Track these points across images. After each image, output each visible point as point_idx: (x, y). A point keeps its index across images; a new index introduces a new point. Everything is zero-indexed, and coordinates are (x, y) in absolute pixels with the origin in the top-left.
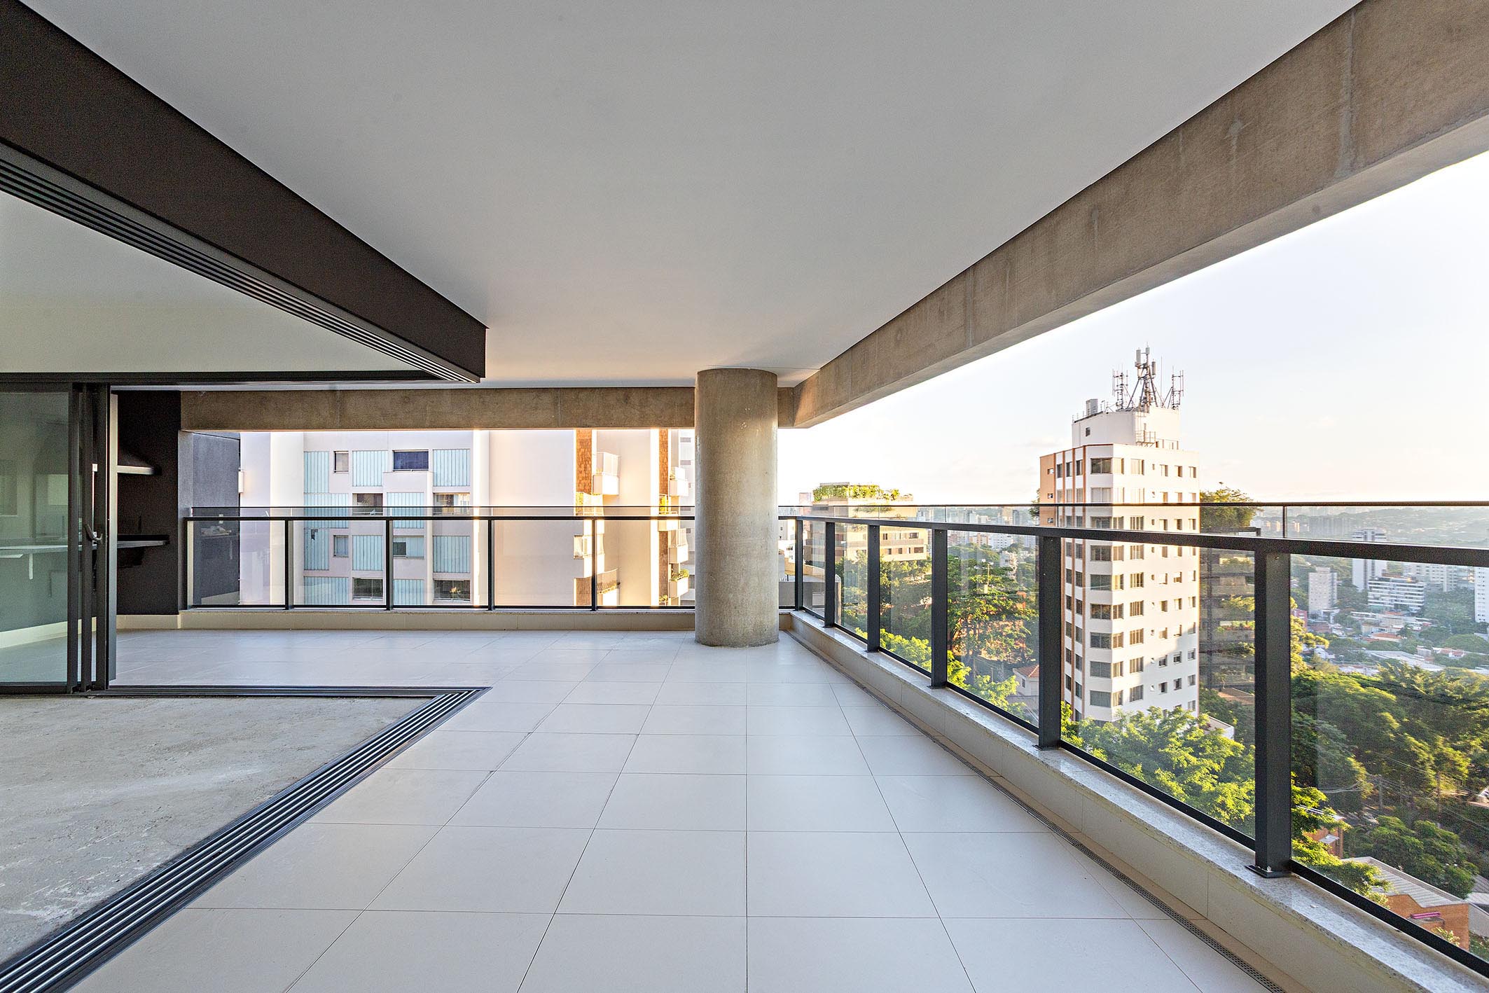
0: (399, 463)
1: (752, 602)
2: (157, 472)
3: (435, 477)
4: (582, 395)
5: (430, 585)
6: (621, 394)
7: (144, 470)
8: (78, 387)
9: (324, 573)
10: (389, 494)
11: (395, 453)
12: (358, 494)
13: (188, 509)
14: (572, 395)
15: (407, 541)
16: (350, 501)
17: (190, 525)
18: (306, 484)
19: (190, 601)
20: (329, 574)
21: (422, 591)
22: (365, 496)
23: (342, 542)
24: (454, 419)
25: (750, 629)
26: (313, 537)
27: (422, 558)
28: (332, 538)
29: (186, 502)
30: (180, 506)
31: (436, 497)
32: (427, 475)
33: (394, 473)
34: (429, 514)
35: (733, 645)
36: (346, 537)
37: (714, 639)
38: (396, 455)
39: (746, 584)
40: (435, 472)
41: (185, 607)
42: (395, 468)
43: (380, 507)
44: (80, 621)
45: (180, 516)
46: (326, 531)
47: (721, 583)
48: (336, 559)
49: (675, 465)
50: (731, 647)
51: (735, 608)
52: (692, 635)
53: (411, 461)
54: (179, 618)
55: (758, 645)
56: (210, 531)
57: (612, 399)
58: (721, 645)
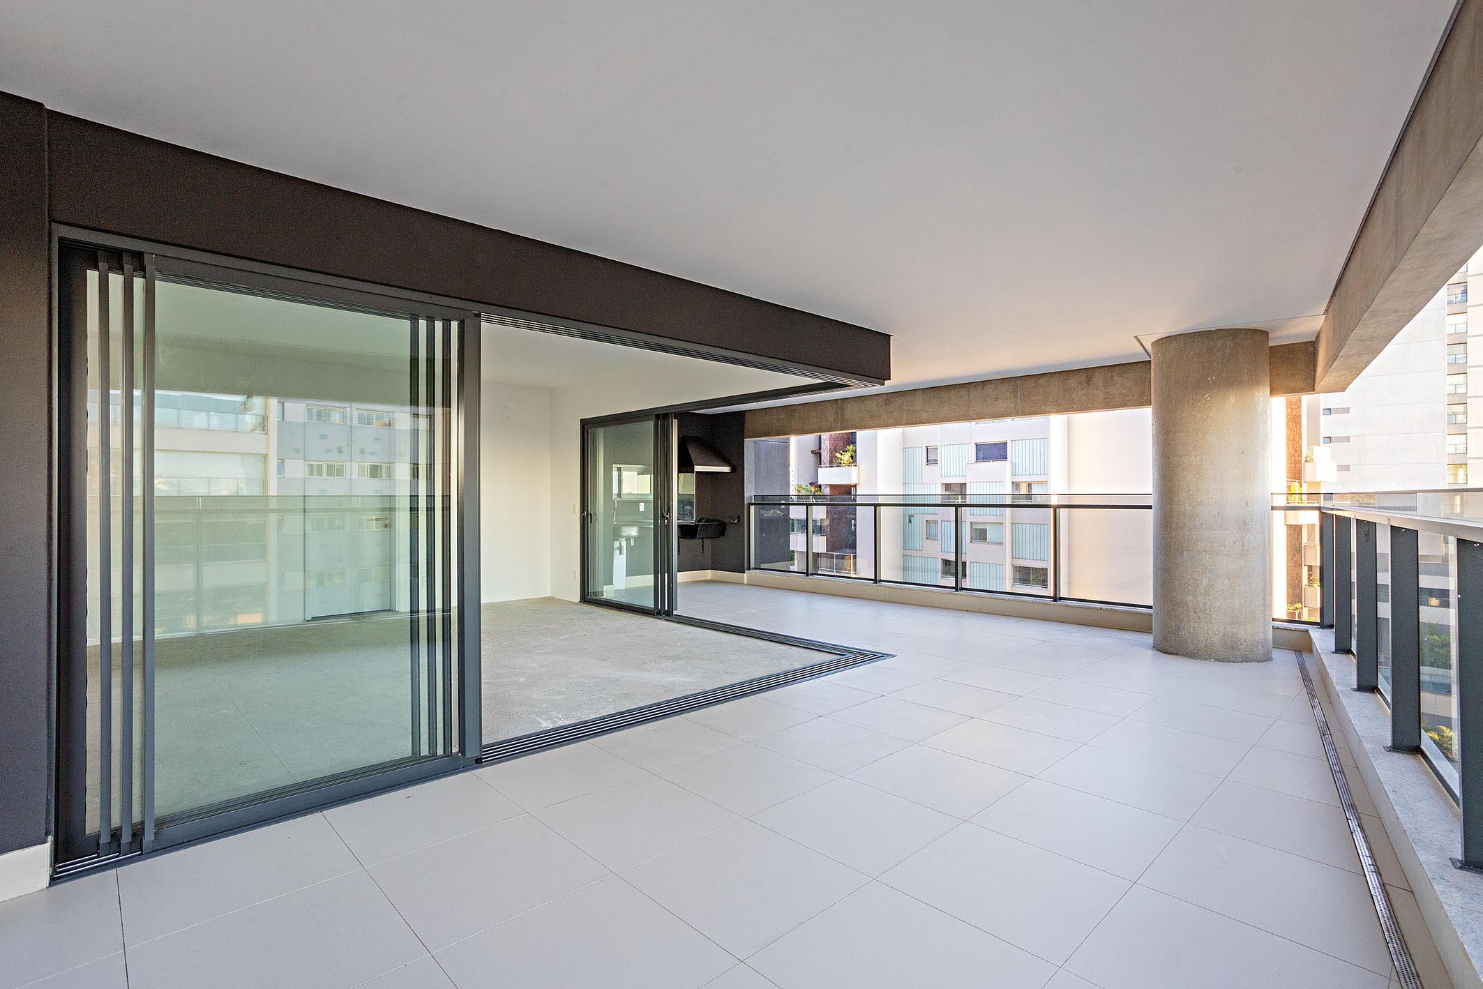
0: (981, 455)
1: (1219, 607)
2: (733, 470)
3: (1013, 466)
4: (1041, 381)
5: (1008, 573)
6: (1083, 377)
7: (726, 469)
8: (658, 417)
9: (916, 553)
10: (972, 484)
11: (977, 445)
12: (946, 484)
13: (751, 497)
14: (1031, 383)
15: (988, 527)
16: (939, 490)
17: (752, 508)
18: (905, 475)
19: (752, 565)
20: (920, 554)
21: (1002, 578)
22: (952, 486)
23: (933, 526)
24: (924, 415)
25: (1216, 640)
26: (910, 521)
27: (1001, 544)
28: (925, 522)
29: (750, 492)
30: (746, 495)
31: (1014, 486)
32: (1006, 465)
33: (976, 464)
34: (1008, 501)
35: (1193, 655)
36: (936, 522)
37: (1169, 647)
38: (978, 447)
39: (1210, 586)
40: (1014, 461)
41: (749, 569)
42: (977, 459)
43: (964, 495)
44: (666, 574)
45: (746, 502)
46: (920, 515)
47: (1176, 582)
48: (928, 541)
49: (1314, 441)
50: (1190, 657)
51: (1195, 613)
52: (1149, 639)
53: (993, 452)
54: (745, 576)
55: (1230, 661)
56: (770, 513)
57: (1072, 382)
58: (1176, 654)
